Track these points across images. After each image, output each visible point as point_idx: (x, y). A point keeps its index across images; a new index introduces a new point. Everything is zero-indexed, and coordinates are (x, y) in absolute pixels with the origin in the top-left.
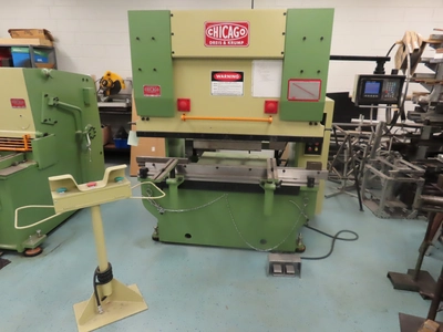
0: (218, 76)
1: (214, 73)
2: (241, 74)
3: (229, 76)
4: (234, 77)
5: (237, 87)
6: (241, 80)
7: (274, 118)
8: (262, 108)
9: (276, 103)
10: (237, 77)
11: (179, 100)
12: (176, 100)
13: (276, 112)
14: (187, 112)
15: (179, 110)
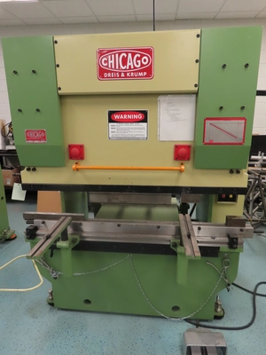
0: (117, 117)
1: (111, 113)
2: (145, 113)
3: (130, 117)
4: (136, 117)
5: (140, 130)
6: (145, 120)
7: (187, 166)
9: (188, 147)
10: (140, 116)
11: (70, 147)
13: (189, 159)
14: (80, 161)
15: (71, 158)
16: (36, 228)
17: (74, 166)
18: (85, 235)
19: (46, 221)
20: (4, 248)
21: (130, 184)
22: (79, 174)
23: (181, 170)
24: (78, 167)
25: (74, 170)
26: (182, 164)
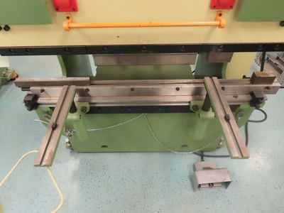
13: (231, 7)
14: (73, 13)
15: (57, 10)
16: (36, 97)
18: (93, 101)
19: (45, 88)
20: (9, 90)
21: (145, 43)
23: (220, 26)
24: (71, 25)
25: (66, 30)
26: (220, 15)
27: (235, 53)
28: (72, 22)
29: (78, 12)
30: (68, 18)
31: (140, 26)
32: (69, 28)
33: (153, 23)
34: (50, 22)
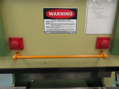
0: (51, 14)
1: (46, 11)
2: (75, 11)
3: (62, 14)
4: (67, 14)
5: (70, 25)
6: (75, 17)
7: (105, 53)
8: (93, 43)
9: (108, 39)
10: (71, 14)
11: (11, 40)
12: (8, 40)
13: (107, 48)
14: (21, 51)
15: (12, 49)
17: (14, 57)
22: (20, 61)
23: (103, 58)
24: (18, 57)
25: (14, 60)
26: (102, 52)
27: (112, 72)
28: (20, 55)
29: (24, 50)
30: (17, 53)
31: (58, 58)
32: (17, 59)
33: (66, 56)
34: (6, 56)
